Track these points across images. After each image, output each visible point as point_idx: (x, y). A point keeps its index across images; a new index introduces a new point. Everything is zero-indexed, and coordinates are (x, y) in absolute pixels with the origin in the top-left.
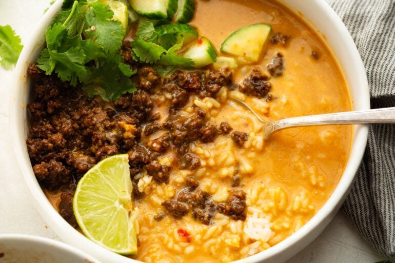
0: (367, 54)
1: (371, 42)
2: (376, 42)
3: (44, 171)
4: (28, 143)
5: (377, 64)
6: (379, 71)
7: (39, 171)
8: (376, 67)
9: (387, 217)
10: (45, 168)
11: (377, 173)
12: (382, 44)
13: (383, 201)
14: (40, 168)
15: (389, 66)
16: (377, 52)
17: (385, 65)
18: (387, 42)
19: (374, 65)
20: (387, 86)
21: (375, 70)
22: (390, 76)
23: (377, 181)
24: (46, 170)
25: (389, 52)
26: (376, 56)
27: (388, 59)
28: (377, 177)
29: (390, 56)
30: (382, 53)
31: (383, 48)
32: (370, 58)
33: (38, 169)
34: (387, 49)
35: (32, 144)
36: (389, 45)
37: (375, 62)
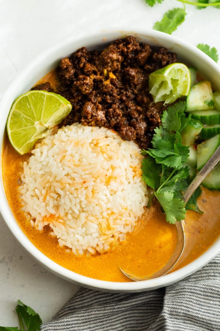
0: (199, 286)
1: (210, 287)
2: (211, 291)
3: (64, 65)
4: (82, 49)
5: (191, 294)
6: (185, 296)
7: (64, 62)
8: (189, 294)
9: (68, 320)
10: (66, 65)
11: (106, 308)
12: (211, 296)
13: (82, 315)
14: (66, 62)
15: (191, 303)
16: (202, 293)
17: (191, 300)
18: (213, 300)
19: (191, 292)
20: (171, 303)
21: (187, 293)
22: (181, 304)
23: (100, 309)
24: (65, 67)
25: (204, 302)
26: (199, 292)
27: (197, 302)
28: (103, 309)
29: (200, 303)
30: (202, 297)
31: (207, 298)
32: (196, 288)
33: (64, 61)
34: (207, 301)
35: (82, 52)
36: (212, 302)
37: (194, 293)
